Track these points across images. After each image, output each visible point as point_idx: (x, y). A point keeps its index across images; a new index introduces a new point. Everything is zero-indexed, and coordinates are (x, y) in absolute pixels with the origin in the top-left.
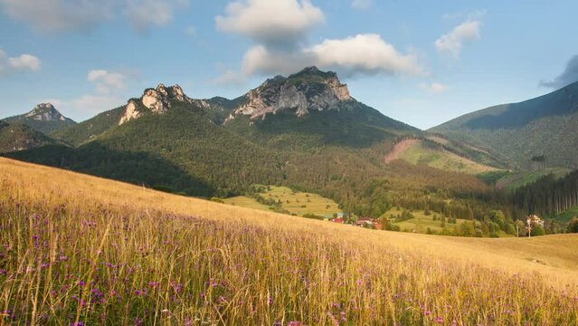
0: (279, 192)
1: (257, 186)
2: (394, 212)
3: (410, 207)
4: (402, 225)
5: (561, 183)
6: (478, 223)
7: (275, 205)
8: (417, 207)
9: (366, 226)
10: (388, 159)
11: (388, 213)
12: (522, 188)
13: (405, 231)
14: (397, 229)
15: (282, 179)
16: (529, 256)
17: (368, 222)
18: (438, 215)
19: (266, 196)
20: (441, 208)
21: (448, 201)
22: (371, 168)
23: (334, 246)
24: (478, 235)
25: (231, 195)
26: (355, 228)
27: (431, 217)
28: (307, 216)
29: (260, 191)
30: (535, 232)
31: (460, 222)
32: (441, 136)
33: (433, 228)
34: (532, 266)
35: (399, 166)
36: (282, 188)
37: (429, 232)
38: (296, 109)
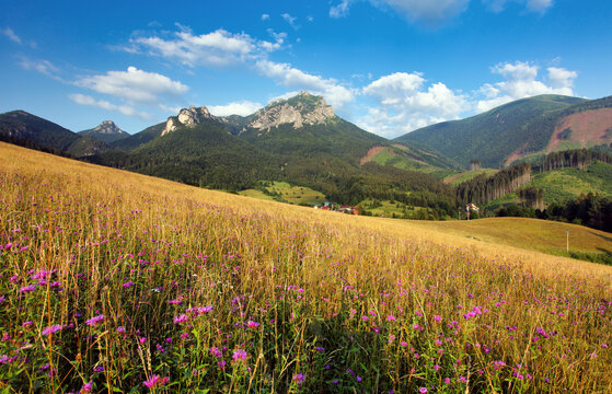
0: (281, 187)
1: (264, 182)
2: (367, 201)
3: (379, 198)
4: (374, 211)
5: (491, 181)
6: (430, 210)
7: (276, 196)
8: (385, 197)
9: (346, 212)
10: (364, 161)
11: (363, 202)
12: (463, 184)
13: (376, 215)
14: (370, 214)
15: (283, 177)
16: (468, 234)
17: (349, 209)
18: (401, 204)
19: (270, 190)
20: (403, 199)
21: (409, 193)
22: (351, 169)
23: (323, 227)
24: (430, 219)
25: (243, 189)
26: (338, 213)
27: (395, 205)
28: (302, 205)
29: (265, 185)
30: (473, 216)
31: (417, 209)
32: (403, 145)
33: (396, 214)
34: (471, 242)
35: (371, 166)
36: (282, 183)
37: (394, 217)
38: (293, 123)
